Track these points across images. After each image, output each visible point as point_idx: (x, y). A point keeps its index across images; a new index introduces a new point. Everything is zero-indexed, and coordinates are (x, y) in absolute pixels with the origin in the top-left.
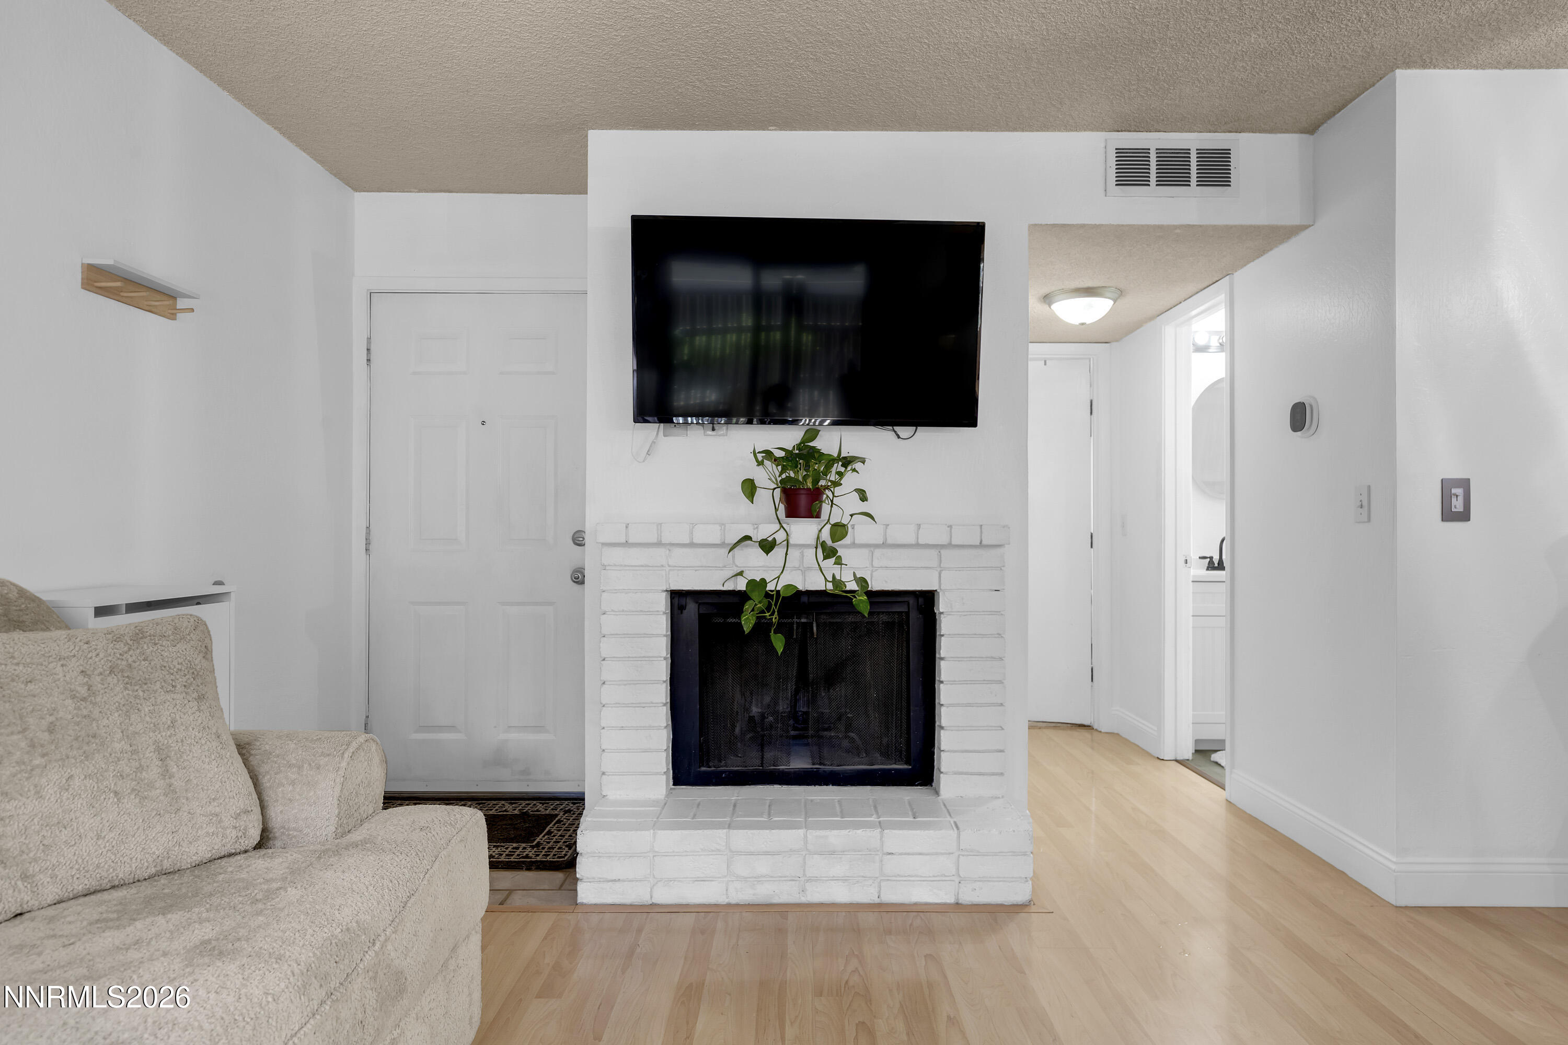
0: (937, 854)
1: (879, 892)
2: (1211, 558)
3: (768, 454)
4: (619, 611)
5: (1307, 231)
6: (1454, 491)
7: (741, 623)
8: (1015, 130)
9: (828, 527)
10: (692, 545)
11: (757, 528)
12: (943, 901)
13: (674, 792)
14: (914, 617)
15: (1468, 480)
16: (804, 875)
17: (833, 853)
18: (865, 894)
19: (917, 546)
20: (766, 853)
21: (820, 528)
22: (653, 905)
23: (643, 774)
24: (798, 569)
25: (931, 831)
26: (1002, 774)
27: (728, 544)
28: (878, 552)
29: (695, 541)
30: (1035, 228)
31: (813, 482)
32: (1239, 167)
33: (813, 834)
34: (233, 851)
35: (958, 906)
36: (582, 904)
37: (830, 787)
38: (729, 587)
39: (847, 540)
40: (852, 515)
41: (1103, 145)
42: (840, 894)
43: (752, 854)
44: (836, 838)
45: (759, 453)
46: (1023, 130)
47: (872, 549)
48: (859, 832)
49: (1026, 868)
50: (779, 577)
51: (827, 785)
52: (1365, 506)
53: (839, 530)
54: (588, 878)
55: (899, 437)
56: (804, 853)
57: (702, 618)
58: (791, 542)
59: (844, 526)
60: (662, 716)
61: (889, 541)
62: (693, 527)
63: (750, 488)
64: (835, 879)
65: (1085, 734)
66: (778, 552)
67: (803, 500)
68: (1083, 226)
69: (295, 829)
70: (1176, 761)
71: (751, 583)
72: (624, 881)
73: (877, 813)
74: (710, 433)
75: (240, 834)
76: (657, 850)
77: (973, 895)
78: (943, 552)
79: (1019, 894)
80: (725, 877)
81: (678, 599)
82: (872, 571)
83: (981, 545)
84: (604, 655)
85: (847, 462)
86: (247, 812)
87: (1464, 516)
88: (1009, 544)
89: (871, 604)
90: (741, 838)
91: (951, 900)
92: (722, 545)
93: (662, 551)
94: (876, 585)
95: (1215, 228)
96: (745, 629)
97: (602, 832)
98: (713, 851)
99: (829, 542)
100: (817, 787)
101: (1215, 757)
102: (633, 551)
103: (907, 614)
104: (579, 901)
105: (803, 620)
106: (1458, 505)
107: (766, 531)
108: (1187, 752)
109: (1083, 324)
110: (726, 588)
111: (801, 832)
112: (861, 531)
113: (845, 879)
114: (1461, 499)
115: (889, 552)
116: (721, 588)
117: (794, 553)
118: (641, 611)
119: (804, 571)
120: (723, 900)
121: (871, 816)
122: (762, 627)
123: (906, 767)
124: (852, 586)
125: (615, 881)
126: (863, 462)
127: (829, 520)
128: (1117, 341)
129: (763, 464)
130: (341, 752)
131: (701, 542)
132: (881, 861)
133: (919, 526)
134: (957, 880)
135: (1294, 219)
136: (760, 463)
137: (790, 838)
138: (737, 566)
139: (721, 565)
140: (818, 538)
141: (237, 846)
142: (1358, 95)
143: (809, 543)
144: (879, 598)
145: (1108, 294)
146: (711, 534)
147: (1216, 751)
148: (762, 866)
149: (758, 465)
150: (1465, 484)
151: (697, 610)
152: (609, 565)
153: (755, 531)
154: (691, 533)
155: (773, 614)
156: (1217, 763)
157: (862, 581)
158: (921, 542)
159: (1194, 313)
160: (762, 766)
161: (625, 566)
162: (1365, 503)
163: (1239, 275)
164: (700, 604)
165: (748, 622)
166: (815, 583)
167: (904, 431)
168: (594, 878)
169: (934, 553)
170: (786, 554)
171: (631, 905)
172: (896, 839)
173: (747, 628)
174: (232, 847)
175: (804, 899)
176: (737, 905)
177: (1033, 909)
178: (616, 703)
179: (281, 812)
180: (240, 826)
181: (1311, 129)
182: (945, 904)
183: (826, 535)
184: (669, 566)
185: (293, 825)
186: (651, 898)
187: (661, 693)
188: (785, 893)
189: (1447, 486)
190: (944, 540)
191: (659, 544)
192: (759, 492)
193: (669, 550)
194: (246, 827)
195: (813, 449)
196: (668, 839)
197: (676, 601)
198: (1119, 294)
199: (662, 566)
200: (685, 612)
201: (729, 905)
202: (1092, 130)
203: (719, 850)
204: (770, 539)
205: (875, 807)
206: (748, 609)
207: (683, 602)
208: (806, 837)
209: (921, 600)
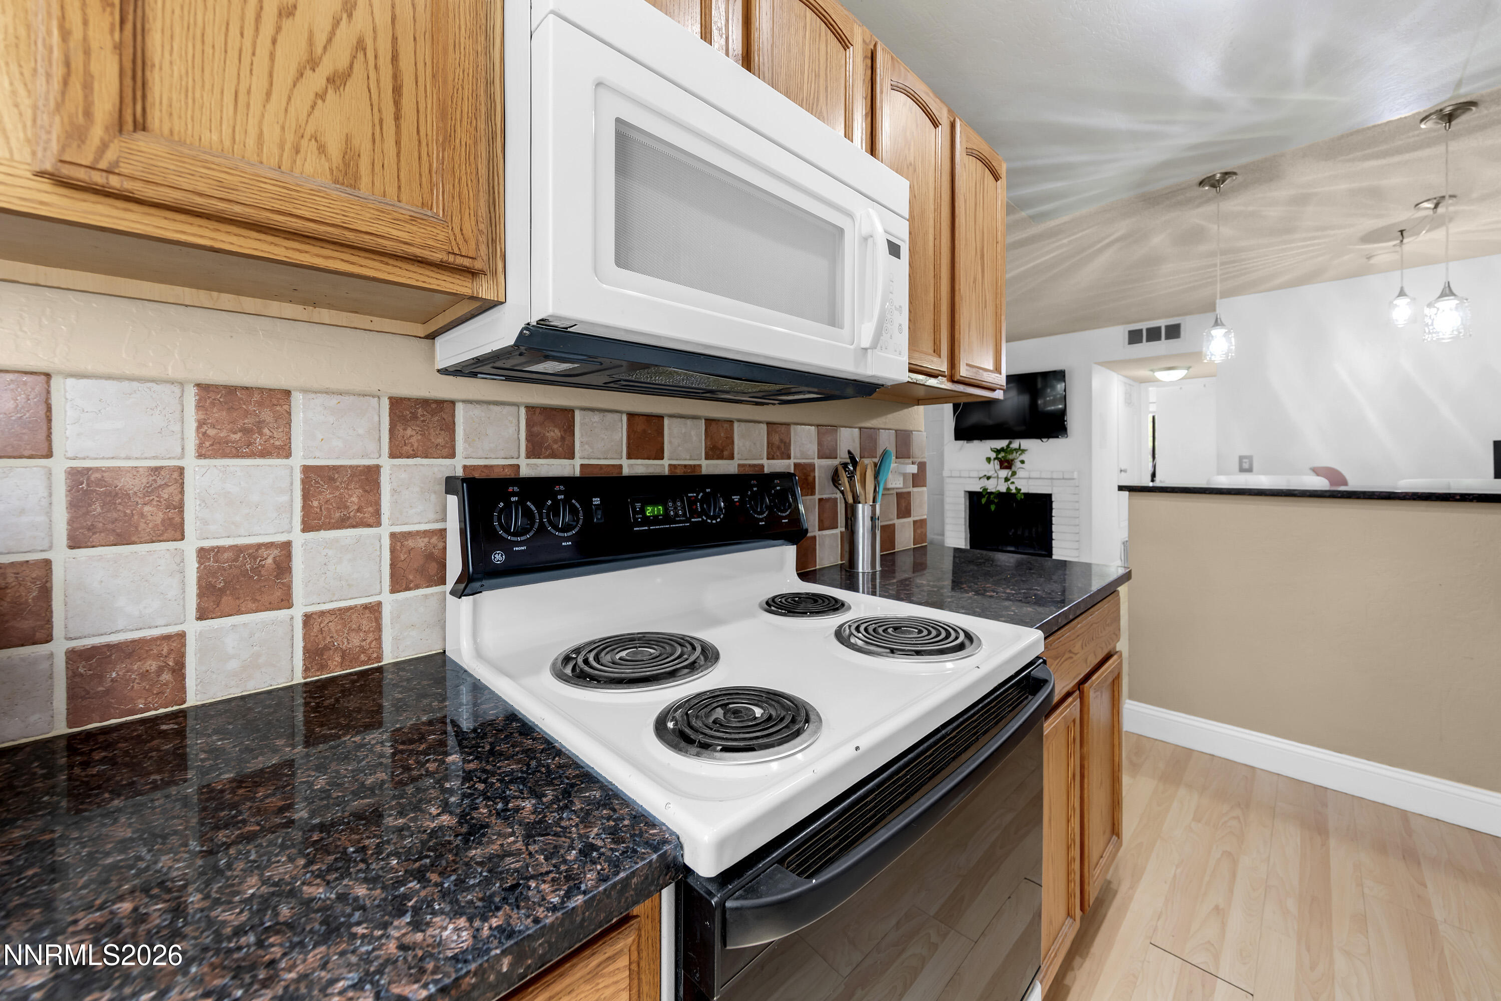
6: (1245, 460)
10: (971, 477)
11: (989, 472)
15: (1252, 456)
21: (1008, 472)
27: (981, 477)
31: (1009, 458)
39: (1016, 476)
40: (1019, 469)
41: (1123, 330)
45: (993, 449)
55: (1042, 442)
58: (998, 477)
59: (1016, 472)
61: (1031, 477)
62: (969, 472)
66: (994, 480)
67: (1004, 464)
78: (1053, 481)
83: (1066, 479)
85: (1022, 451)
87: (1249, 470)
95: (1174, 355)
99: (1010, 477)
106: (1246, 466)
112: (1021, 474)
114: (1248, 463)
115: (1033, 480)
117: (998, 480)
118: (961, 498)
119: (1000, 486)
126: (1027, 451)
127: (1012, 470)
131: (974, 477)
136: (993, 452)
140: (1007, 476)
143: (1004, 477)
146: (975, 474)
150: (1250, 458)
161: (954, 483)
167: (1044, 440)
169: (1049, 481)
189: (1241, 458)
192: (991, 461)
195: (1011, 447)
197: (969, 494)
198: (1188, 368)
204: (992, 476)
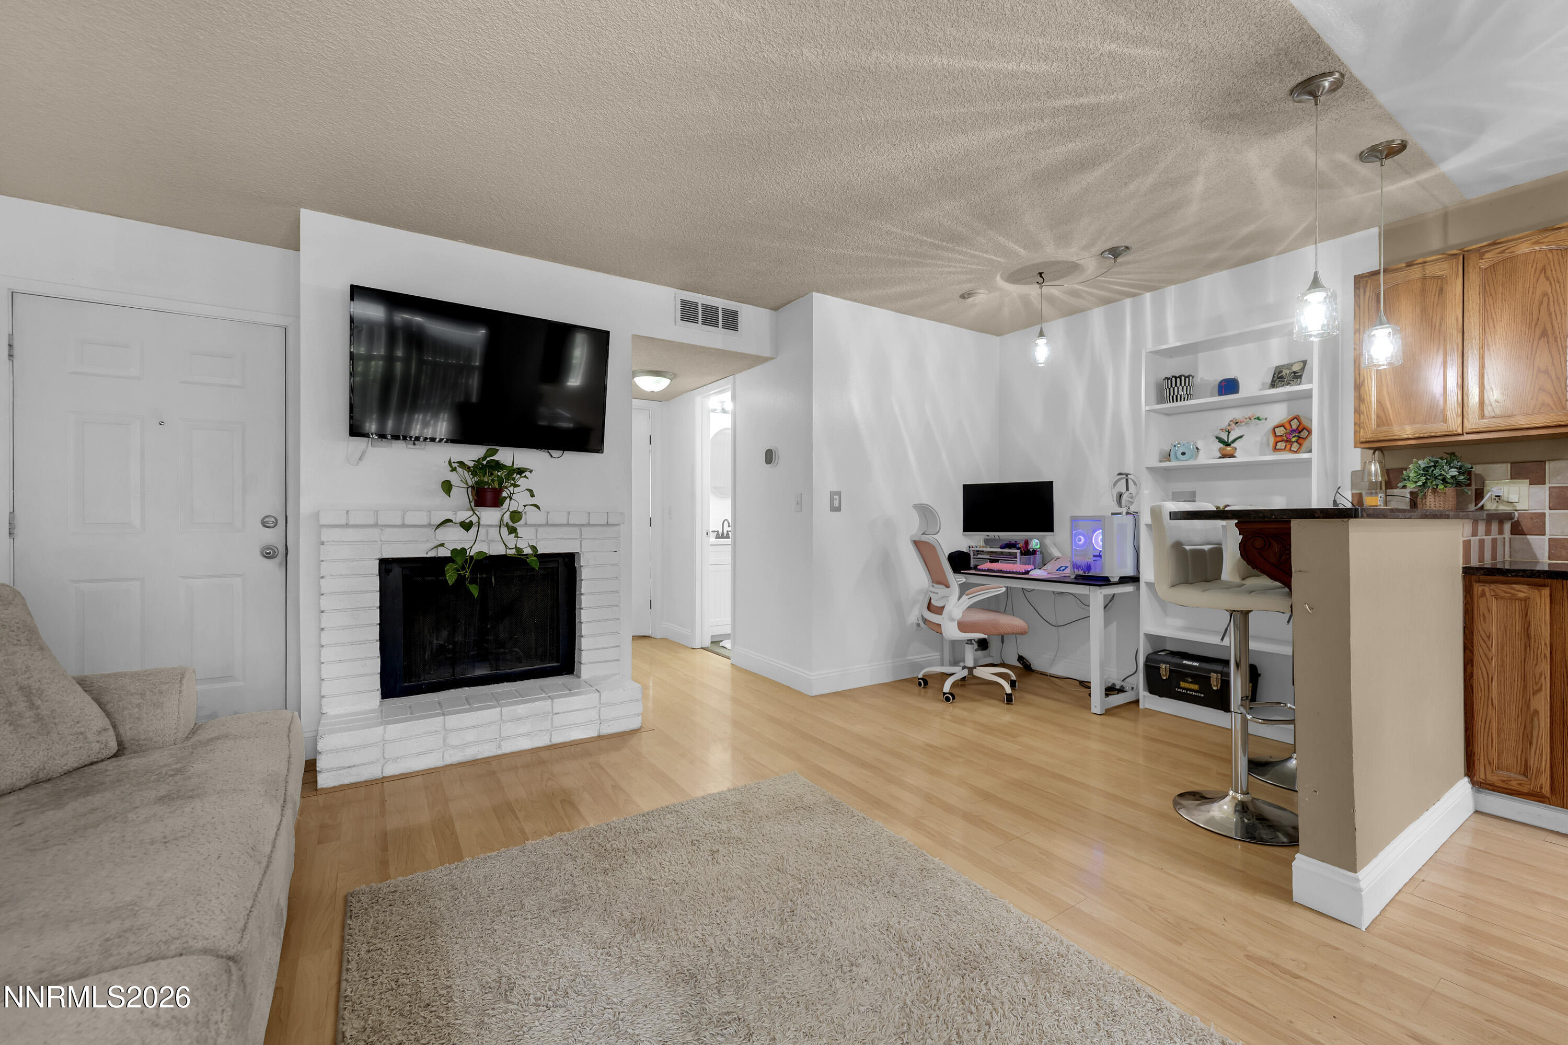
0: (587, 709)
1: (551, 738)
2: (718, 531)
3: (461, 464)
4: (338, 576)
5: (773, 361)
6: (835, 497)
7: (446, 579)
8: (624, 276)
9: (508, 513)
10: (403, 526)
11: (455, 514)
12: (591, 736)
13: (384, 703)
14: (562, 569)
15: (840, 492)
16: (500, 737)
17: (520, 719)
18: (541, 741)
19: (568, 525)
20: (474, 727)
21: (502, 514)
22: (384, 778)
23: (360, 692)
24: (483, 541)
25: (584, 696)
26: (618, 660)
27: (434, 525)
28: (540, 530)
29: (406, 523)
30: (635, 337)
31: (499, 484)
32: (742, 320)
33: (505, 710)
34: (95, 760)
35: (600, 737)
36: (322, 789)
37: (505, 684)
38: (432, 554)
39: (522, 522)
40: (525, 506)
41: (674, 296)
42: (525, 744)
43: (462, 729)
44: (521, 709)
45: (454, 462)
46: (629, 278)
47: (537, 527)
48: (537, 703)
49: (638, 708)
50: (471, 547)
51: (503, 682)
52: (799, 503)
53: (516, 516)
54: (327, 769)
55: (552, 457)
56: (499, 723)
57: (405, 578)
58: (481, 523)
59: (519, 512)
60: (375, 649)
61: (550, 522)
62: (404, 514)
63: (447, 487)
64: (521, 735)
65: (647, 641)
66: (474, 530)
67: (489, 496)
68: (662, 340)
69: (145, 740)
70: (702, 648)
71: (454, 551)
72: (358, 766)
73: (545, 692)
74: (412, 446)
75: (103, 746)
76: (387, 739)
77: (607, 730)
78: (583, 529)
79: (634, 724)
80: (441, 748)
81: (386, 565)
82: (537, 542)
83: (608, 524)
84: (322, 609)
85: (521, 471)
86: (105, 730)
87: (838, 509)
88: (623, 523)
89: (540, 562)
90: (453, 721)
91: (594, 734)
92: (429, 525)
93: (376, 531)
94: (541, 551)
95: (731, 352)
96: (449, 582)
97: (340, 734)
98: (432, 732)
99: (511, 524)
100: (496, 685)
101: (721, 644)
102: (350, 531)
103: (557, 568)
104: (319, 786)
105: (484, 576)
106: (836, 504)
107: (464, 515)
108: (707, 644)
109: (653, 392)
110: (428, 556)
111: (498, 709)
112: (531, 516)
113: (528, 734)
114: (838, 500)
115: (547, 529)
116: (425, 556)
117: (482, 531)
118: (358, 575)
119: (489, 542)
120: (440, 763)
121: (542, 694)
122: (461, 580)
123: (556, 664)
124: (528, 551)
125: (350, 767)
126: (531, 472)
127: (508, 509)
128: (665, 401)
129: (456, 471)
130: (179, 680)
131: (409, 524)
132: (552, 719)
133: (569, 513)
134: (599, 722)
135: (767, 353)
136: (454, 469)
137: (491, 714)
138: (437, 540)
139: (425, 540)
140: (502, 520)
141: (100, 756)
142: (795, 300)
143: (494, 524)
144: (545, 558)
145: (668, 376)
147: (722, 641)
148: (470, 736)
149: (452, 471)
150: (839, 494)
151: (401, 572)
152: (328, 542)
153: (454, 516)
154: (403, 517)
155: (467, 572)
156: (723, 647)
157: (534, 548)
158: (571, 522)
159: (712, 392)
160: (454, 676)
161: (343, 542)
162: (800, 503)
163: (738, 376)
164: (403, 568)
165: (451, 577)
166: (497, 549)
167: (556, 453)
168: (332, 768)
169: (576, 529)
170: (478, 531)
171: (365, 781)
172: (561, 704)
173: (450, 582)
174: (96, 757)
175: (499, 752)
176: (451, 765)
177: (643, 730)
178: (335, 644)
179: (130, 729)
180: (102, 741)
181: (776, 309)
182: (592, 737)
183: (507, 518)
184: (381, 541)
185: (143, 737)
186: (382, 774)
187: (374, 633)
188: (487, 750)
189: (832, 494)
190: (585, 522)
191: (376, 525)
192: (454, 490)
193: (382, 530)
194: (106, 740)
195: (497, 462)
196: (394, 730)
197: (383, 566)
198: (673, 377)
199: (376, 541)
200: (391, 574)
201: (447, 766)
202: (668, 286)
203: (436, 731)
204: (467, 521)
205: (542, 690)
206: (448, 569)
207: (389, 567)
208: (501, 711)
209: (566, 560)
